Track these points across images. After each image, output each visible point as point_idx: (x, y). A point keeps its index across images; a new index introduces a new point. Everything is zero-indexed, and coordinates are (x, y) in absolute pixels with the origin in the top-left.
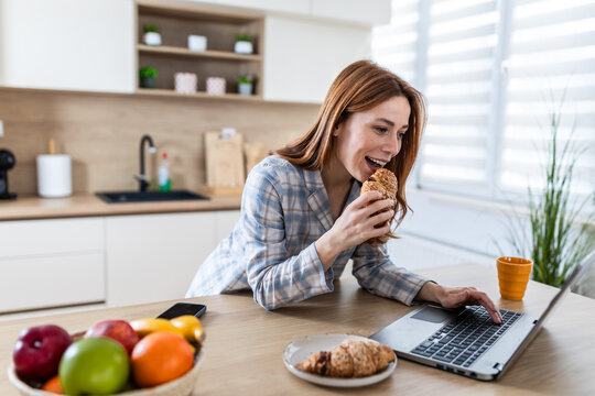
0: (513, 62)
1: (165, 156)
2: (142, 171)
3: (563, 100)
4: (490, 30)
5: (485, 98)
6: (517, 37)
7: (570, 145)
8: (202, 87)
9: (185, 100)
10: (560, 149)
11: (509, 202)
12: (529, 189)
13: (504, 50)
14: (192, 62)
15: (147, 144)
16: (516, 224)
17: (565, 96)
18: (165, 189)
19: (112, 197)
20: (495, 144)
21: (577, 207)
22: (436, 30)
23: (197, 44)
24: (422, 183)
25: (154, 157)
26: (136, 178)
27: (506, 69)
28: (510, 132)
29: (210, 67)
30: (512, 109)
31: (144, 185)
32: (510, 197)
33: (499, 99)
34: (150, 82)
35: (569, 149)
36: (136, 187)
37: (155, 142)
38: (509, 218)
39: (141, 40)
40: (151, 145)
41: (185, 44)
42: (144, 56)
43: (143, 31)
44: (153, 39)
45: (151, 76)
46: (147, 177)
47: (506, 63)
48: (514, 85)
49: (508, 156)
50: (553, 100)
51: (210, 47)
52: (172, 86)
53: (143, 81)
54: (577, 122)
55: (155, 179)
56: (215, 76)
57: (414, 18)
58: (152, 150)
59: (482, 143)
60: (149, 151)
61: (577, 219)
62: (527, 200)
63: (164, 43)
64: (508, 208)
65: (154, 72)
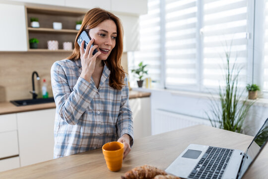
0: (205, 29)
1: (44, 81)
2: (34, 89)
3: (231, 45)
4: (193, 15)
5: (193, 46)
6: (206, 18)
7: (235, 66)
8: (61, 47)
9: (53, 53)
10: (231, 67)
11: (210, 93)
12: (220, 87)
13: (200, 24)
14: (55, 35)
15: (35, 76)
16: (214, 103)
17: (232, 43)
18: (45, 97)
19: (19, 103)
20: (200, 67)
21: (240, 94)
22: (168, 16)
23: (57, 26)
24: (167, 87)
25: (39, 82)
26: (31, 92)
27: (202, 32)
28: (206, 61)
29: (64, 37)
30: (206, 50)
31: (35, 95)
32: (210, 91)
33: (200, 46)
34: (35, 45)
35: (235, 68)
36: (31, 97)
37: (39, 74)
38: (211, 100)
39: (29, 25)
40: (38, 76)
41: (52, 27)
42: (31, 33)
43: (30, 21)
44: (35, 24)
45: (35, 42)
46: (36, 92)
47: (202, 30)
48: (206, 40)
49: (206, 72)
50: (227, 45)
51: (63, 27)
52: (46, 47)
53: (32, 45)
54: (237, 55)
55: (40, 92)
56: (67, 41)
57: (158, 11)
58: (38, 79)
59: (193, 66)
60: (37, 79)
61: (241, 99)
62: (218, 91)
63: (41, 26)
64: (210, 96)
65: (36, 40)
